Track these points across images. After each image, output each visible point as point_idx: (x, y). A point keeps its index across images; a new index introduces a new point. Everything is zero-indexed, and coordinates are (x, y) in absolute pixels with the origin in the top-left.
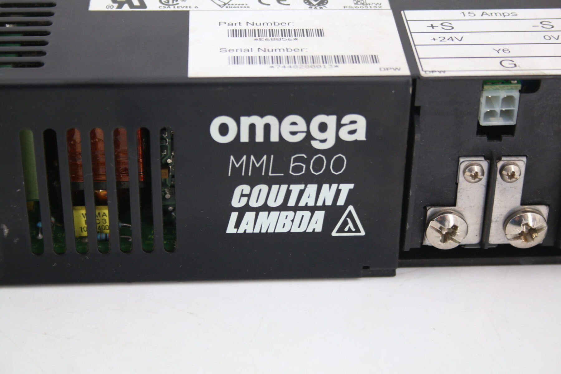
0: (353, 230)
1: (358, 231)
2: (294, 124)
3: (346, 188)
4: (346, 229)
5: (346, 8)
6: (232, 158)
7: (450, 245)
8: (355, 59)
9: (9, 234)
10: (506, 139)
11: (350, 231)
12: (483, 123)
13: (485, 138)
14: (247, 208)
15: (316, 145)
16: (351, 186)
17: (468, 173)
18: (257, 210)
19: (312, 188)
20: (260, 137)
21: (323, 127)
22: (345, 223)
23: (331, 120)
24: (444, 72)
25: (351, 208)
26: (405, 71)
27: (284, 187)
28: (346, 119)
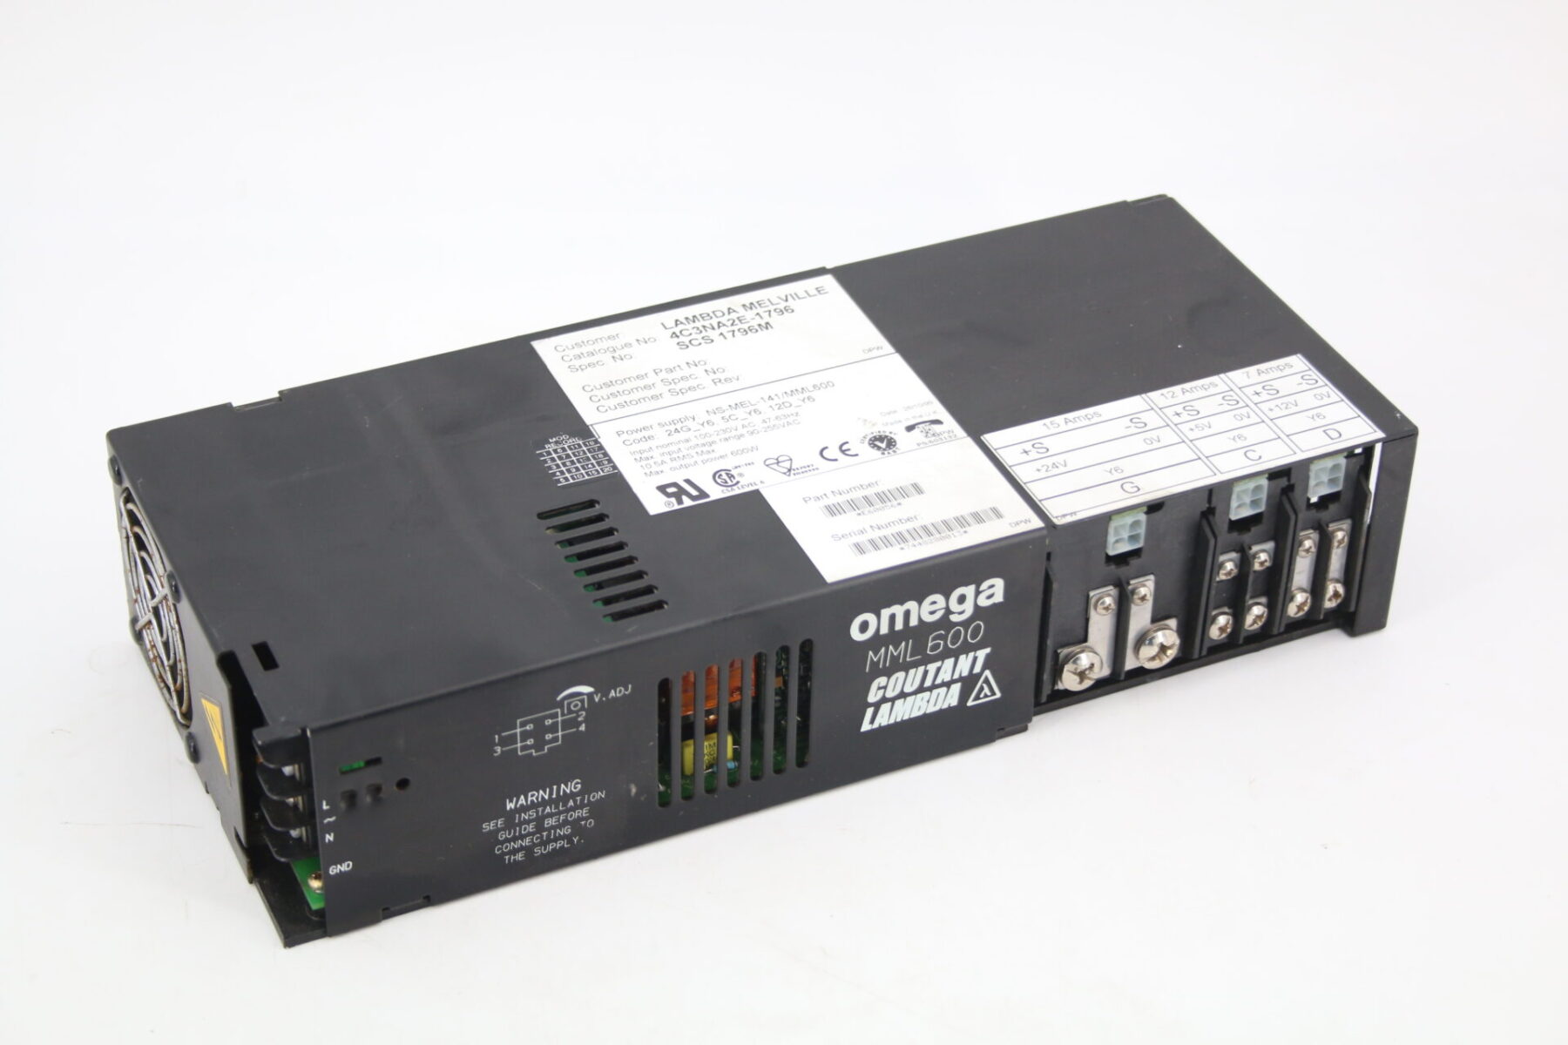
0: (989, 694)
1: (993, 693)
2: (934, 603)
3: (982, 654)
4: (982, 696)
5: (922, 446)
6: (871, 653)
7: (1087, 684)
8: (978, 518)
9: (636, 793)
10: (1134, 562)
11: (986, 696)
12: (1111, 552)
13: (1113, 567)
14: (884, 700)
15: (954, 618)
16: (988, 650)
17: (1100, 607)
18: (893, 700)
19: (949, 662)
20: (899, 626)
21: (962, 599)
22: (982, 689)
23: (969, 591)
24: (1075, 513)
25: (987, 673)
26: (1037, 523)
27: (921, 669)
28: (984, 586)
